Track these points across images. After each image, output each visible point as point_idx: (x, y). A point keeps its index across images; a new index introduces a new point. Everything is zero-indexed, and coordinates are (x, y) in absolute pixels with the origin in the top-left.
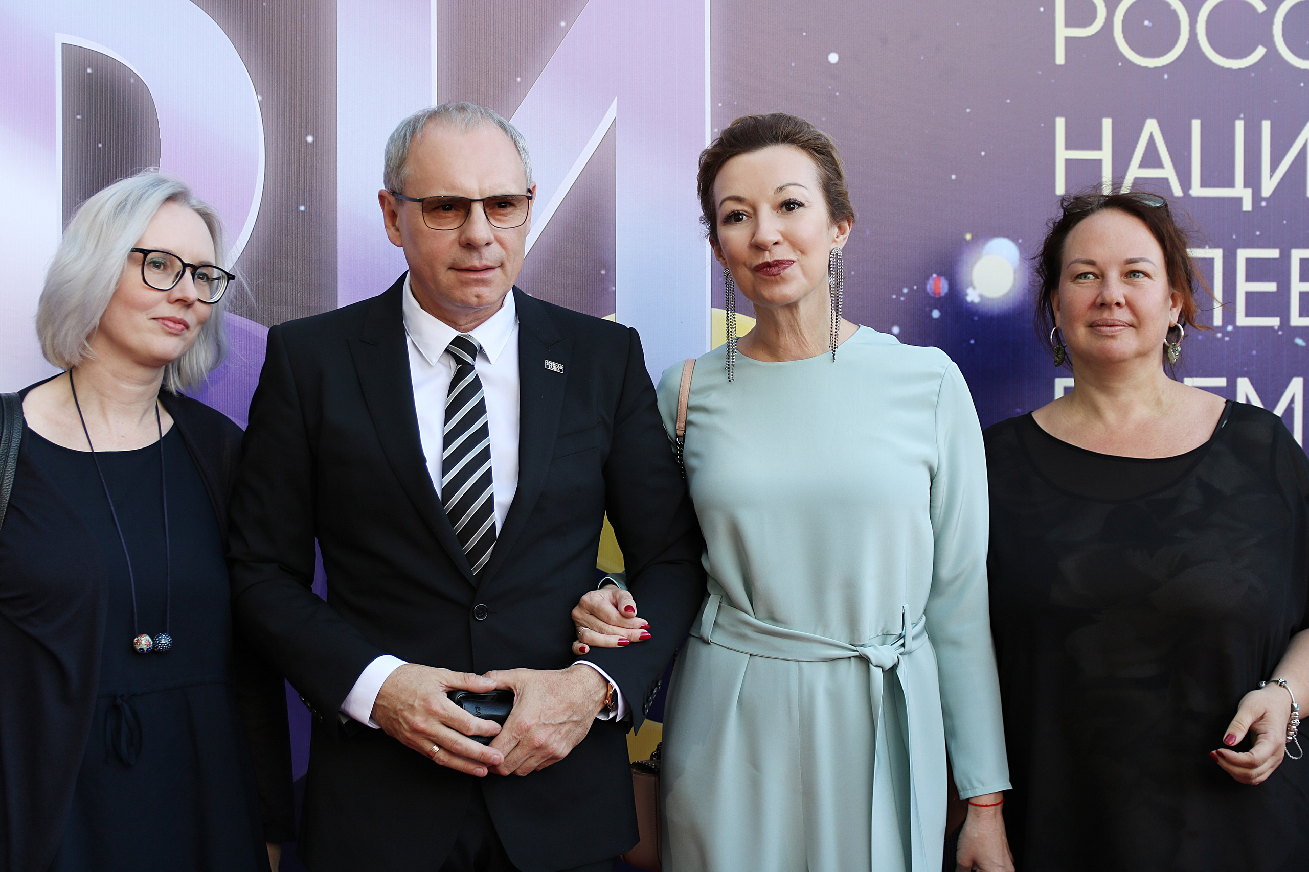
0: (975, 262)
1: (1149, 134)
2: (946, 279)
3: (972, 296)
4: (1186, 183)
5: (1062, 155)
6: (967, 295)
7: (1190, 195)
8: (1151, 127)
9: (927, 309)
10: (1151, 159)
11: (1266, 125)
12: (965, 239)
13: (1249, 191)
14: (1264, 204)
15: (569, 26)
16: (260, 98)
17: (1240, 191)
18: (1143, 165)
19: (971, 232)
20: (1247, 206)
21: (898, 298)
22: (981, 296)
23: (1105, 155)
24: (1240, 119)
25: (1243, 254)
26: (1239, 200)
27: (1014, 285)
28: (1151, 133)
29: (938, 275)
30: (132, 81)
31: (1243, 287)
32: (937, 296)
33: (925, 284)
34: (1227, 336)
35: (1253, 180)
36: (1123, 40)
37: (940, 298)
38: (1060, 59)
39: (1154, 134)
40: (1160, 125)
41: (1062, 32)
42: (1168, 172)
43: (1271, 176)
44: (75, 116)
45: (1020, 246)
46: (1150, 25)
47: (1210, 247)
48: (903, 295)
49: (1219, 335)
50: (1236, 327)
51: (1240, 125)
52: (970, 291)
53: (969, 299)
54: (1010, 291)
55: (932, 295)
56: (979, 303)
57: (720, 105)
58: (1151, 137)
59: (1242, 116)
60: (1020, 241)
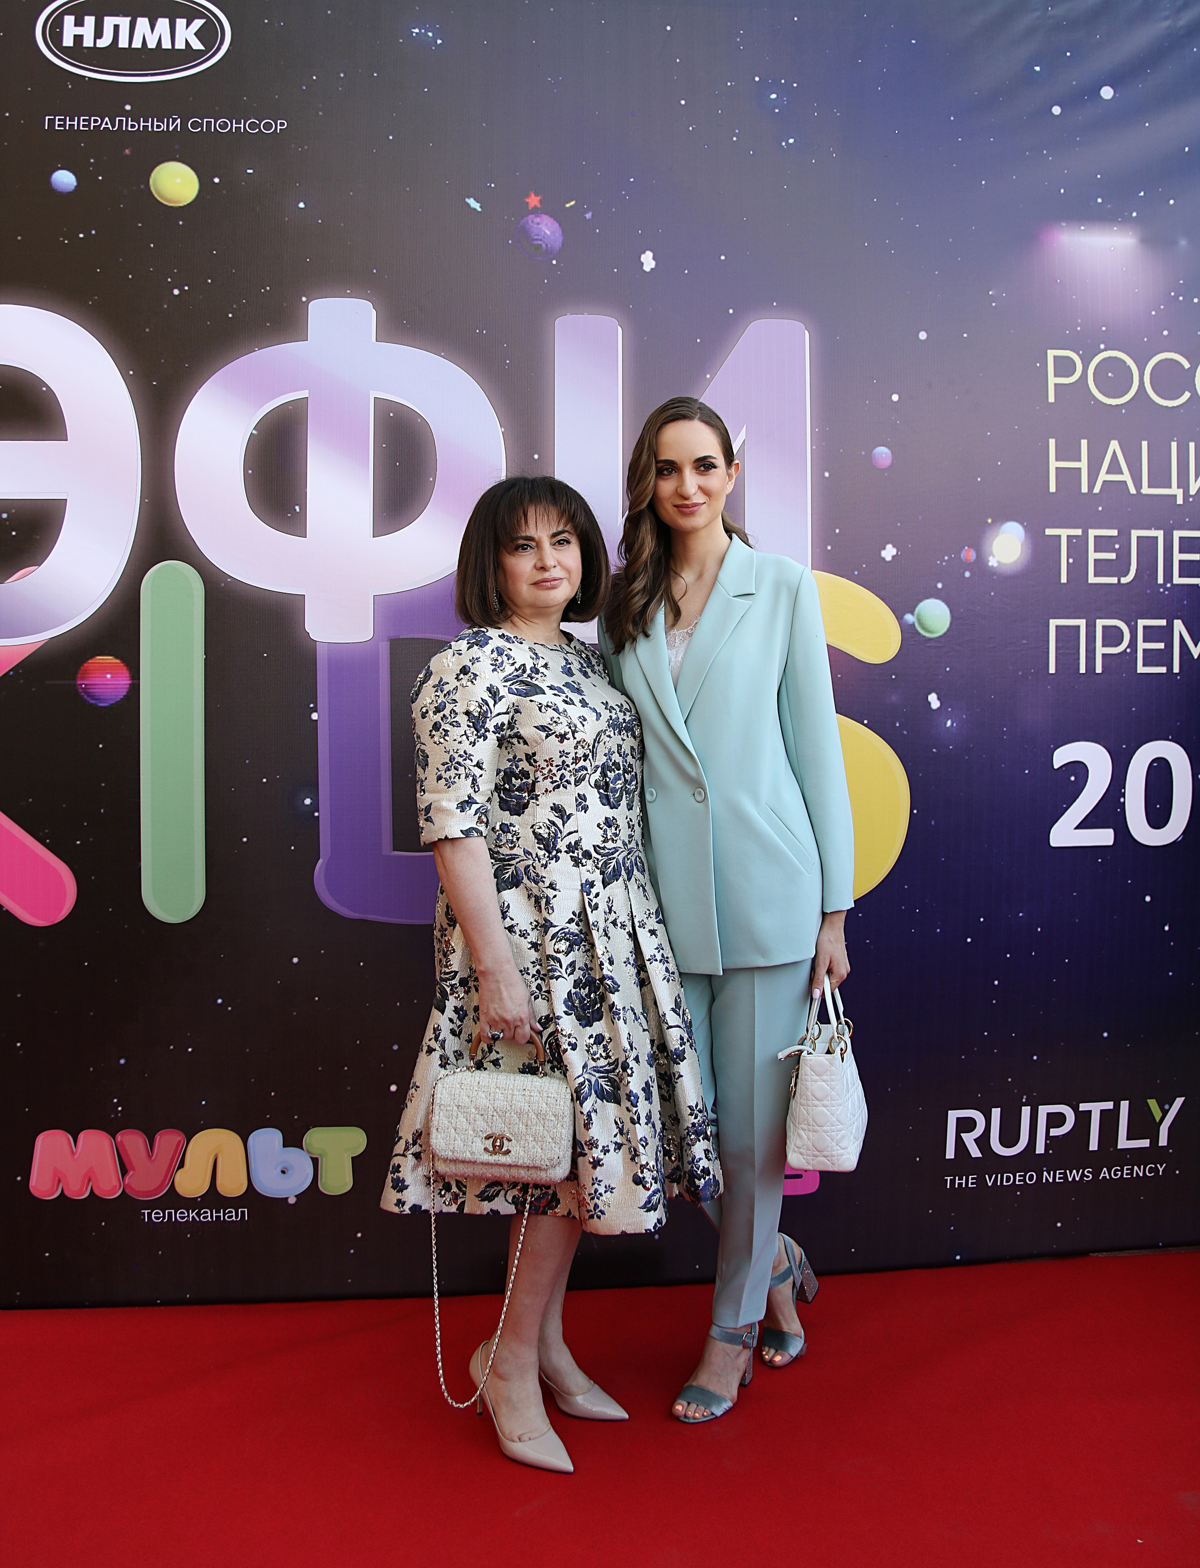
0: (994, 539)
1: (1112, 451)
2: (974, 550)
3: (993, 562)
4: (1138, 485)
5: (1054, 464)
6: (989, 561)
7: (1141, 493)
8: (1114, 445)
9: (962, 571)
10: (1115, 468)
11: (1192, 445)
12: (987, 522)
13: (1181, 490)
14: (1191, 500)
15: (712, 378)
16: (503, 430)
17: (1175, 490)
18: (1107, 473)
19: (992, 518)
20: (1180, 501)
21: (941, 563)
22: (998, 562)
23: (1083, 465)
24: (1174, 441)
25: (1177, 534)
26: (1175, 496)
27: (1021, 555)
28: (1114, 450)
29: (969, 547)
30: (419, 420)
31: (1177, 557)
32: (968, 562)
33: (960, 554)
34: (1167, 591)
35: (1183, 483)
36: (1094, 386)
37: (970, 564)
38: (1051, 399)
39: (1116, 450)
40: (1120, 445)
41: (1052, 380)
42: (1126, 476)
43: (1196, 481)
44: (382, 445)
45: (1025, 527)
46: (1113, 376)
47: (1155, 529)
48: (945, 561)
49: (1161, 590)
50: (1172, 585)
51: (1174, 445)
52: (991, 558)
53: (990, 564)
54: (1018, 559)
55: (964, 560)
56: (997, 567)
57: (817, 430)
58: (1114, 452)
59: (1175, 439)
60: (1025, 524)
